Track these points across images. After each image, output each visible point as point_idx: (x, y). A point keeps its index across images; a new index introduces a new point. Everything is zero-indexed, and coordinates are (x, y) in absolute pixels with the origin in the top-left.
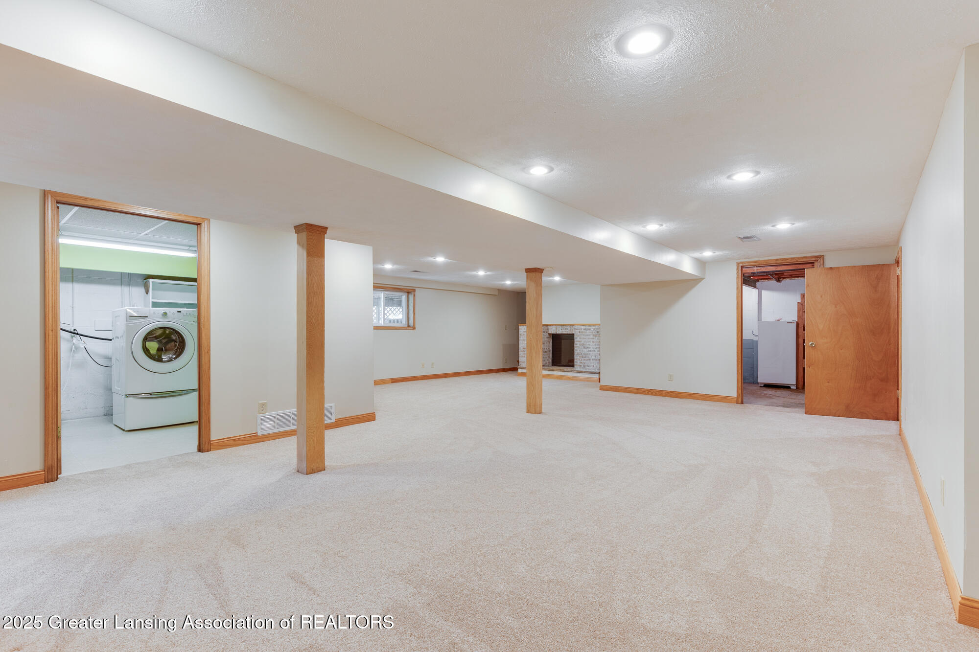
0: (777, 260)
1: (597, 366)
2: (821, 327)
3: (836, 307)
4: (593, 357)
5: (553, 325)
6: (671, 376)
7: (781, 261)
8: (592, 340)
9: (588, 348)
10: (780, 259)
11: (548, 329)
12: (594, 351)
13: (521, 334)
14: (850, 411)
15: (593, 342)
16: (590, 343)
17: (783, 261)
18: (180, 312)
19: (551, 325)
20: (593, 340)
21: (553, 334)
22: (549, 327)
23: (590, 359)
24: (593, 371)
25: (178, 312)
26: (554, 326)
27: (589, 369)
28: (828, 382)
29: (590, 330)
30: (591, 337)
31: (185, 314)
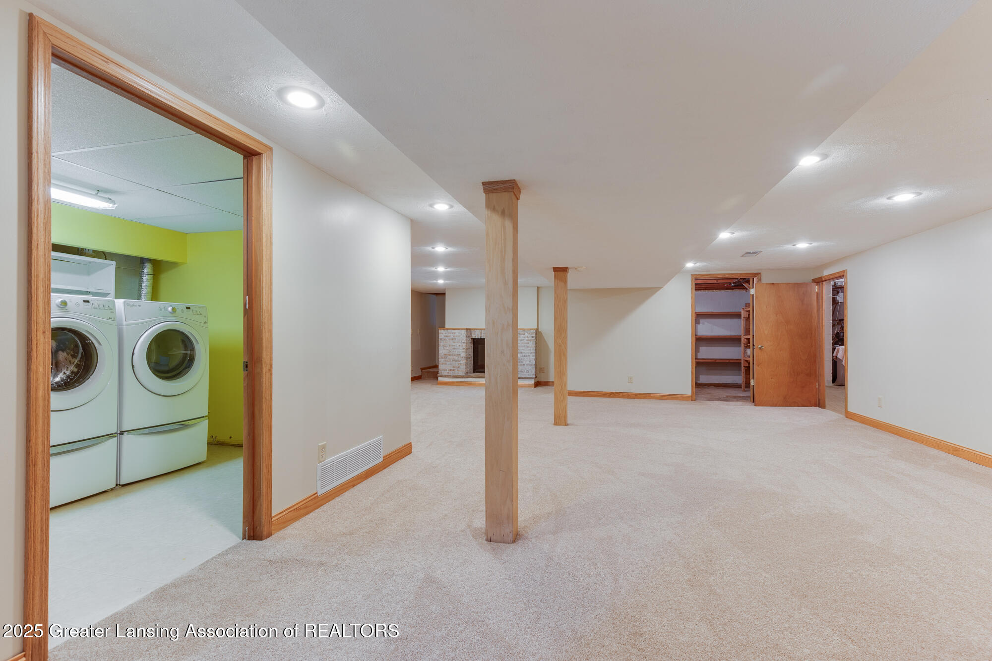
0: (724, 274)
1: (532, 372)
2: (766, 332)
3: (776, 316)
4: (528, 363)
5: (477, 329)
6: (631, 378)
7: (727, 276)
8: (526, 345)
9: (522, 352)
10: (727, 274)
11: (471, 334)
12: (529, 356)
13: (441, 339)
14: (788, 401)
15: (528, 347)
16: (523, 348)
17: (730, 276)
18: (88, 302)
19: (474, 329)
20: (528, 345)
21: (474, 339)
22: (473, 332)
23: (524, 365)
24: (528, 376)
25: (84, 301)
26: (478, 331)
27: (522, 375)
28: (772, 378)
29: (524, 334)
30: (526, 342)
31: (96, 305)
